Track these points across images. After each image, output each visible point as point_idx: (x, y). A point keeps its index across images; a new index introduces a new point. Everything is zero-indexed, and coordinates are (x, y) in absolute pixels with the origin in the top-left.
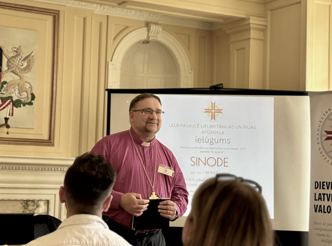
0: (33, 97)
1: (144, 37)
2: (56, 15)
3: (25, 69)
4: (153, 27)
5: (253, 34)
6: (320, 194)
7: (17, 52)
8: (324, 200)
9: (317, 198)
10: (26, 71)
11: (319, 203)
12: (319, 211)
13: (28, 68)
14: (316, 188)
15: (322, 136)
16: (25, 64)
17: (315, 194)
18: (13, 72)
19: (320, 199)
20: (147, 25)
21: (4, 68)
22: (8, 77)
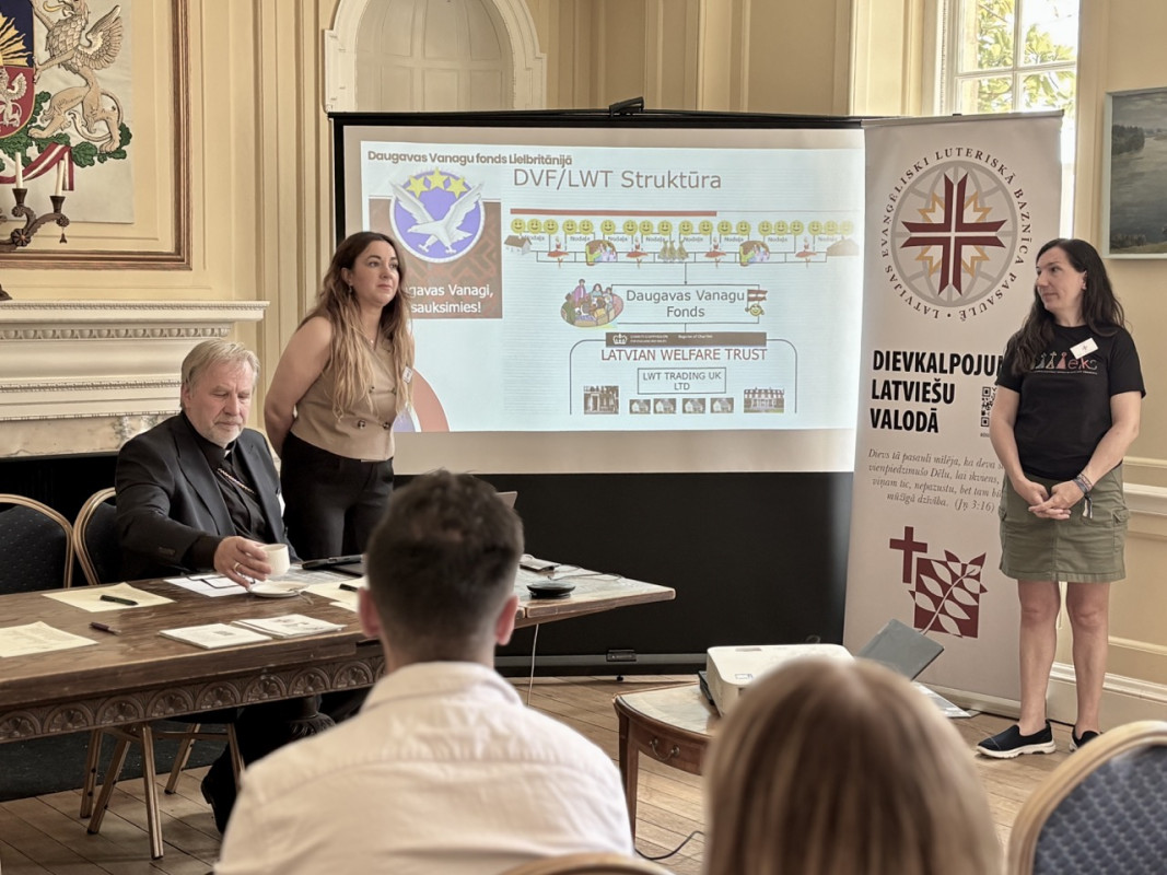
0: (126, 136)
3: (98, 56)
6: (887, 383)
7: (75, 7)
8: (896, 398)
9: (879, 393)
10: (102, 62)
11: (884, 404)
12: (884, 424)
13: (106, 54)
14: (876, 368)
15: (895, 235)
16: (98, 43)
17: (874, 381)
18: (67, 66)
19: (886, 394)
21: (41, 53)
22: (51, 80)
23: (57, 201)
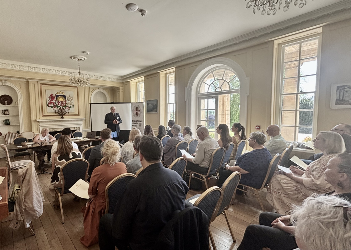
0: (74, 106)
1: (98, 91)
2: (77, 88)
4: (100, 89)
5: (121, 90)
7: (69, 96)
13: (72, 100)
14: (133, 122)
15: (133, 111)
16: (71, 99)
18: (69, 100)
20: (99, 88)
21: (67, 100)
22: (68, 102)
23: (68, 111)
